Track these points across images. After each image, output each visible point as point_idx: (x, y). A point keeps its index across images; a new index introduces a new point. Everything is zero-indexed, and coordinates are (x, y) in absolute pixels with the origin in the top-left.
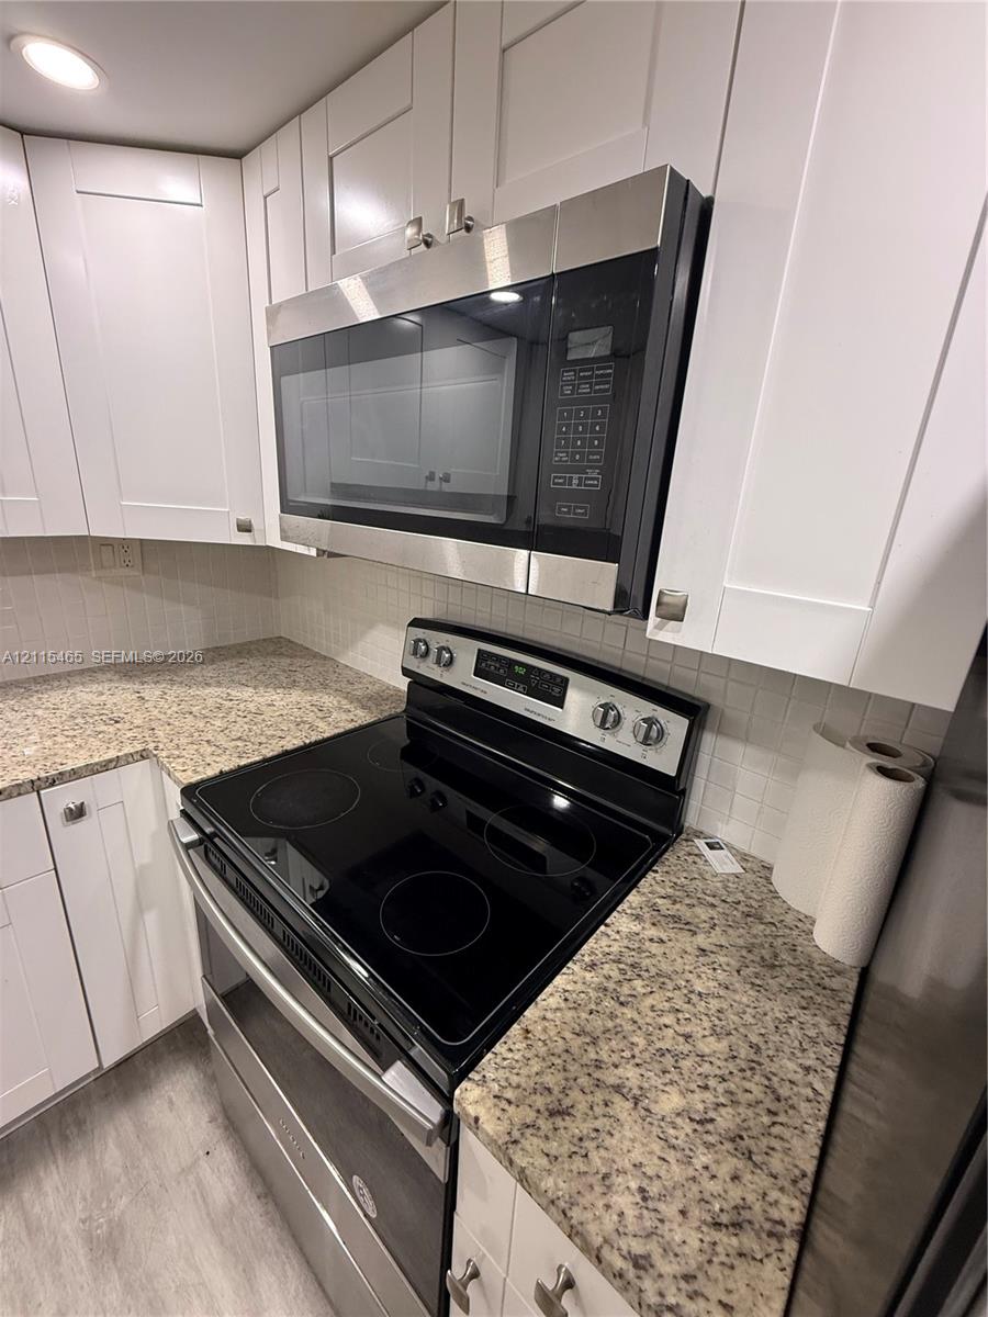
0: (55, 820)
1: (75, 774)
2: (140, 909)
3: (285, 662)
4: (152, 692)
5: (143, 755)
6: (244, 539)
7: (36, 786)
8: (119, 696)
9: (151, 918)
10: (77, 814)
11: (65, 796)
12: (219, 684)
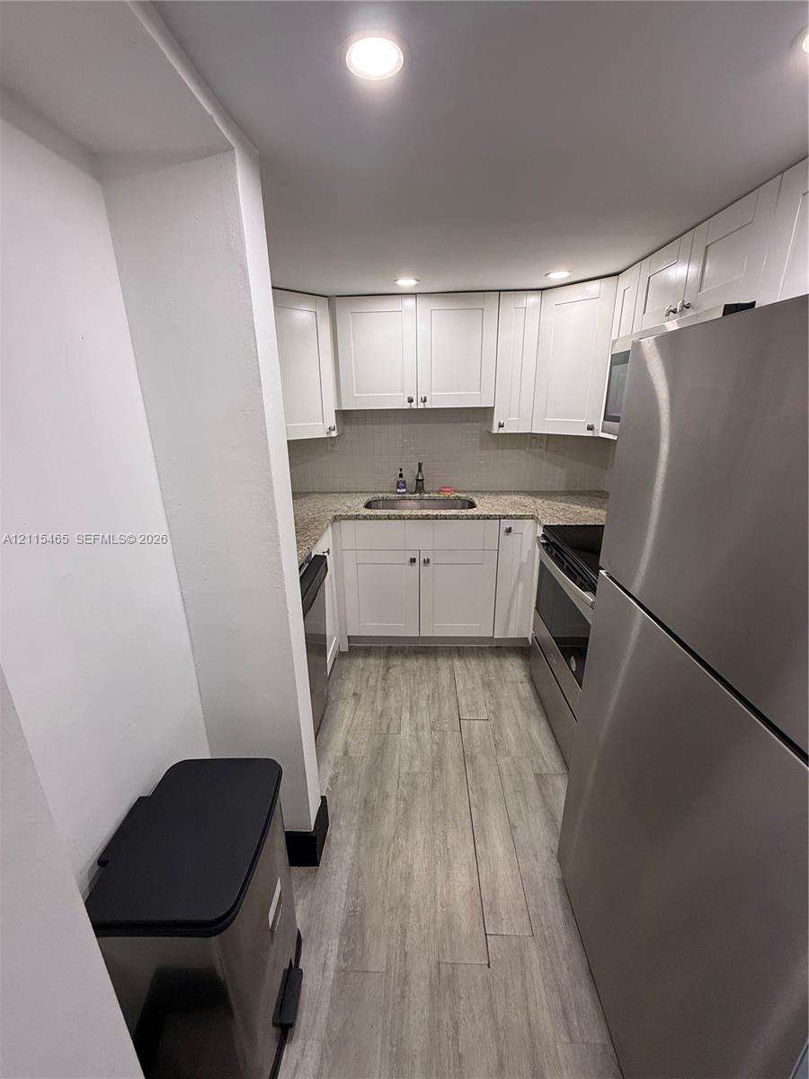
0: (502, 531)
1: (511, 517)
2: (518, 580)
3: (601, 500)
4: (539, 501)
5: (532, 517)
6: (590, 434)
7: (500, 518)
8: (528, 500)
9: (521, 586)
10: (509, 531)
11: (506, 524)
12: (566, 502)
